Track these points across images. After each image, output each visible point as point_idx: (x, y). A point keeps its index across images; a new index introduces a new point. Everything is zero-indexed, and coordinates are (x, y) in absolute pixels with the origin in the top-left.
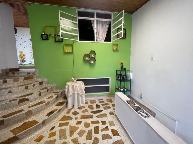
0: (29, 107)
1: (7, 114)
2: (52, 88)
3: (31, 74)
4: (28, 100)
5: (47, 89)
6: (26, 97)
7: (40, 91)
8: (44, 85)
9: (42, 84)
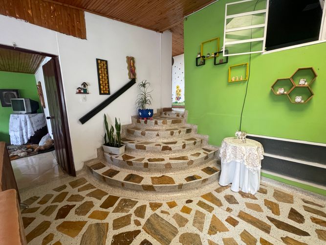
0: (170, 159)
1: (152, 158)
2: (202, 140)
3: (180, 116)
4: (170, 149)
5: (194, 141)
6: (170, 146)
7: (186, 141)
8: (193, 135)
9: (190, 132)
